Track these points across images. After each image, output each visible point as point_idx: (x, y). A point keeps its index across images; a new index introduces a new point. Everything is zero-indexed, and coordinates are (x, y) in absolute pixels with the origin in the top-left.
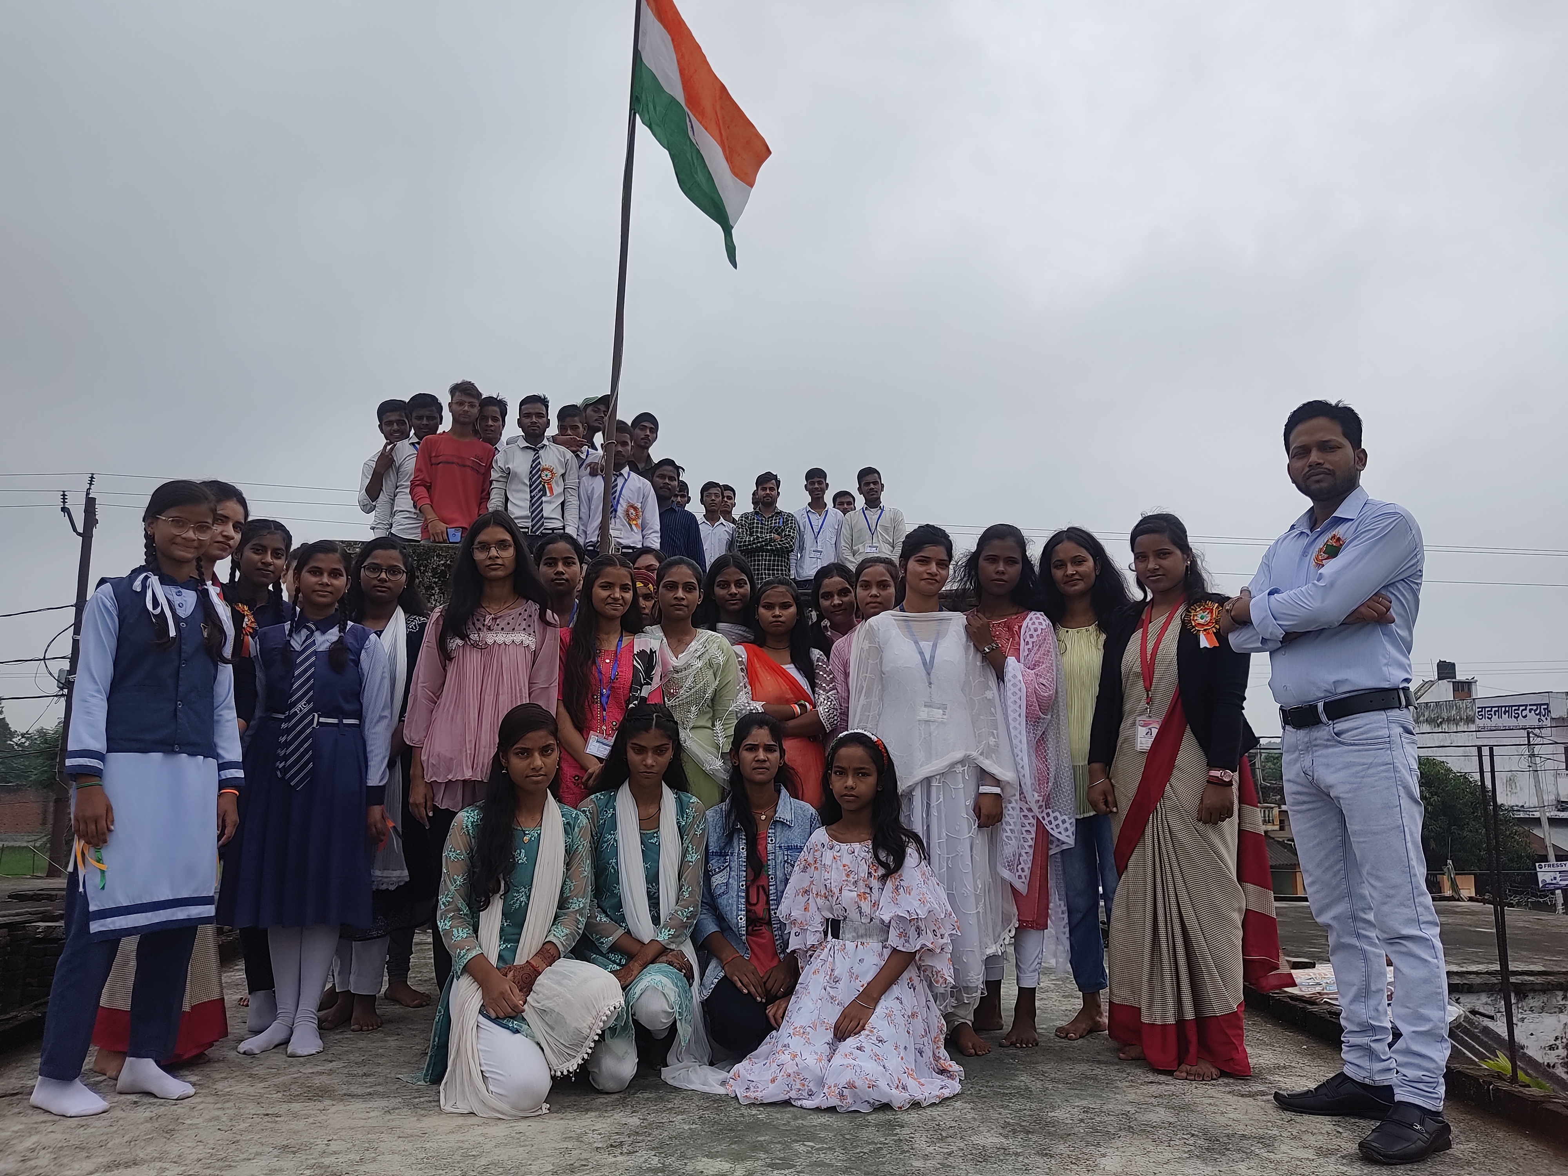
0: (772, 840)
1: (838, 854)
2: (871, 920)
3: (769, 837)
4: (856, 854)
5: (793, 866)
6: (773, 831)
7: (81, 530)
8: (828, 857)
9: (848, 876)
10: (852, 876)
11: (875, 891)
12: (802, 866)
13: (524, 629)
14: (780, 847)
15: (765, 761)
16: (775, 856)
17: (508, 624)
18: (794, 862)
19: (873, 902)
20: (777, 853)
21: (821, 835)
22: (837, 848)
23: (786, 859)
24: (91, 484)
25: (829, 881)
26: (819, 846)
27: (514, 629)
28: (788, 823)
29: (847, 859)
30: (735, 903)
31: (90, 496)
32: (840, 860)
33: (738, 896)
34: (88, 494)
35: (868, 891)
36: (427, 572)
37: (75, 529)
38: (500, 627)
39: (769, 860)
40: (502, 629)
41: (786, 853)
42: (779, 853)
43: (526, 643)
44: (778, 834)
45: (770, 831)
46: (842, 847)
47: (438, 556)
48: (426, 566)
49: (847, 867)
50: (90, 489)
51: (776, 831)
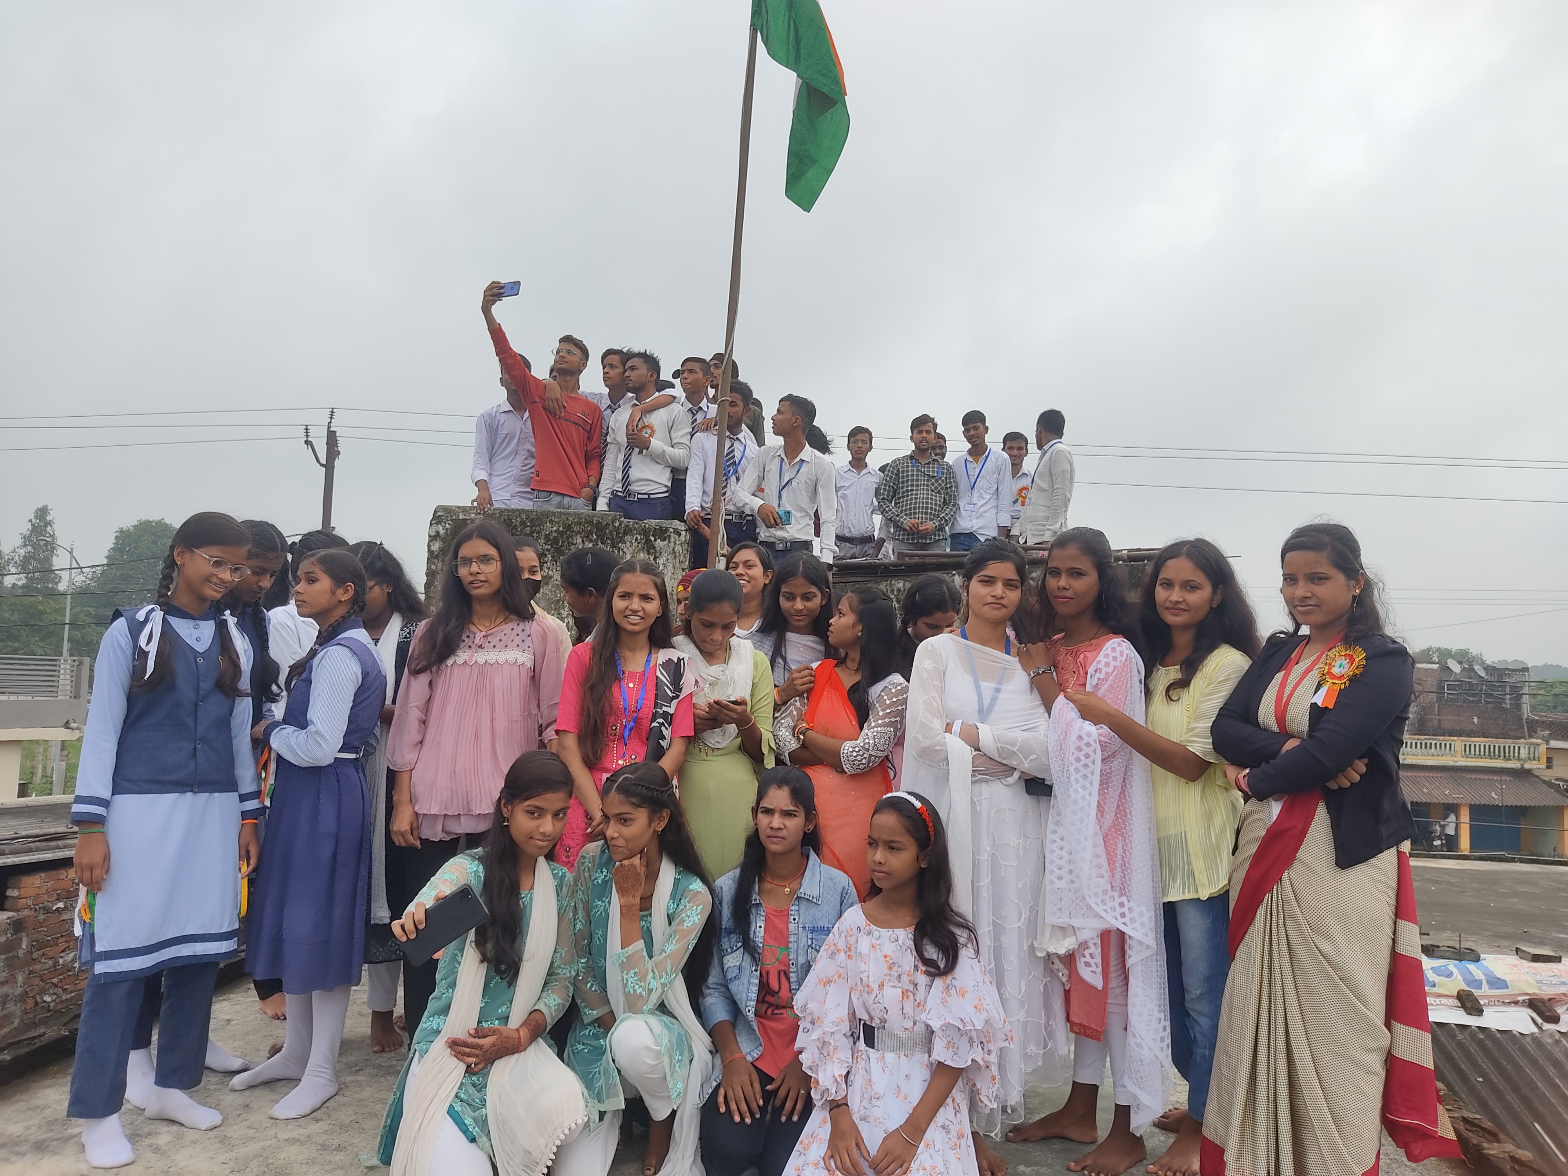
0: (794, 919)
1: (878, 942)
2: (915, 1024)
3: (791, 915)
4: (900, 942)
5: (818, 951)
6: (796, 908)
7: (324, 462)
8: (864, 944)
9: (890, 968)
10: (895, 969)
11: (922, 988)
12: (830, 951)
13: (518, 646)
14: (804, 928)
15: (780, 829)
16: (798, 939)
17: (501, 640)
18: (820, 947)
19: (918, 1001)
20: (800, 935)
21: (855, 915)
22: (876, 934)
23: (810, 943)
24: (331, 418)
25: (866, 974)
26: (855, 930)
27: (506, 646)
28: (815, 900)
29: (889, 948)
30: (745, 991)
31: (332, 429)
32: (880, 949)
33: (750, 983)
34: (329, 427)
35: (911, 988)
36: (540, 538)
37: (318, 461)
38: (492, 644)
39: (791, 942)
40: (494, 646)
41: (810, 936)
42: (803, 935)
43: (520, 661)
44: (801, 912)
45: (793, 908)
46: (882, 934)
47: (551, 521)
48: (539, 532)
49: (888, 959)
50: (330, 423)
51: (799, 908)
